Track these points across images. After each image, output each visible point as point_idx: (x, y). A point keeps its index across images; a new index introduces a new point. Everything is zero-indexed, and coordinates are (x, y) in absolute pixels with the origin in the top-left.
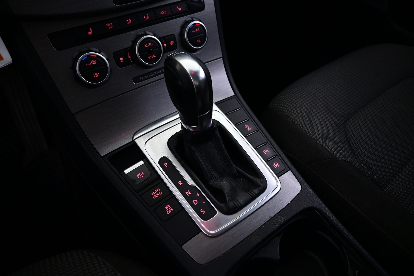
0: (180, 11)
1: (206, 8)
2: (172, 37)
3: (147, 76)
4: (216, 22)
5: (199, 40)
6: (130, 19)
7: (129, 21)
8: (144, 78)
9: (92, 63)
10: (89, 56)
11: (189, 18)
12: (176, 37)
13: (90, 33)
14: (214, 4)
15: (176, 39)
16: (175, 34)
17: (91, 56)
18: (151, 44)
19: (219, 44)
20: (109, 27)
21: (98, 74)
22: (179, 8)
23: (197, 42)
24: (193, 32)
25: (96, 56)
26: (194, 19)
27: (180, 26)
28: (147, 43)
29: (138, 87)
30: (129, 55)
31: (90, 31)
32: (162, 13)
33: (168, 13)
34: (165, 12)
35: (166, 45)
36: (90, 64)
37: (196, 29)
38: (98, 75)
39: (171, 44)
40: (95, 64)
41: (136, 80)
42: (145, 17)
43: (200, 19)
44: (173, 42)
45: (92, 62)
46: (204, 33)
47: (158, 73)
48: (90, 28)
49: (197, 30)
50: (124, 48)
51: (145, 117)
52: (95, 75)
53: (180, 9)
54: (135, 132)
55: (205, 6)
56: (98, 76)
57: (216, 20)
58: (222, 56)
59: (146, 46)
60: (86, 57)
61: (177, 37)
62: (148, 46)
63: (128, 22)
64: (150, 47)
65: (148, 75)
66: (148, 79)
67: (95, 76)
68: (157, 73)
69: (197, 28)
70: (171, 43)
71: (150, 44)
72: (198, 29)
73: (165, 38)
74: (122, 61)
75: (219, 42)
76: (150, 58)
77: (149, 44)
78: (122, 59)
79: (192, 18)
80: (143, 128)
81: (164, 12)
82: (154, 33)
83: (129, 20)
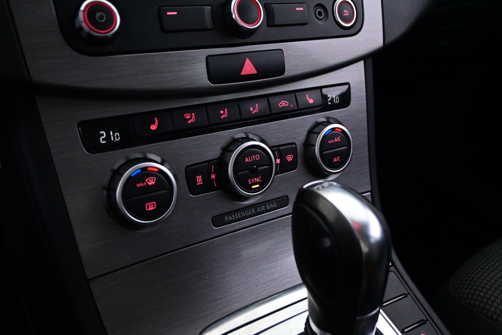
0: (311, 104)
1: (352, 103)
2: (291, 148)
3: (237, 215)
4: (366, 129)
5: (338, 158)
6: (226, 110)
7: (224, 113)
8: (233, 218)
9: (147, 183)
10: (145, 169)
11: (322, 117)
12: (298, 148)
13: (153, 127)
14: (365, 98)
15: (298, 151)
16: (296, 143)
17: (149, 169)
18: (257, 157)
19: (368, 166)
20: (189, 119)
21: (154, 204)
22: (310, 98)
23: (335, 160)
24: (330, 142)
25: (157, 170)
26: (331, 121)
27: (307, 129)
28: (250, 155)
29: (218, 234)
30: (213, 173)
31: (154, 123)
32: (281, 105)
33: (292, 106)
34: (286, 104)
35: (279, 160)
36: (144, 184)
37: (336, 138)
38: (154, 206)
39: (289, 160)
40: (152, 186)
41: (218, 221)
42: (252, 109)
43: (341, 121)
44: (292, 157)
45: (148, 181)
46: (346, 146)
47: (259, 210)
48: (156, 119)
49: (336, 140)
50: (208, 159)
51: (224, 297)
52: (148, 206)
53: (311, 101)
54: (202, 329)
55: (352, 100)
56: (153, 208)
57: (366, 125)
58: (370, 189)
59: (247, 160)
60: (139, 171)
61: (300, 149)
62: (251, 160)
63: (222, 114)
64: (254, 162)
65: (241, 214)
66: (240, 221)
67: (148, 208)
68: (256, 210)
69: (336, 135)
70: (288, 158)
71: (255, 157)
72: (338, 138)
73: (280, 148)
74: (199, 183)
75: (368, 163)
76: (252, 181)
77: (253, 157)
78: (199, 179)
79: (328, 118)
80: (218, 320)
81: (284, 102)
82: (263, 137)
83: (224, 111)
